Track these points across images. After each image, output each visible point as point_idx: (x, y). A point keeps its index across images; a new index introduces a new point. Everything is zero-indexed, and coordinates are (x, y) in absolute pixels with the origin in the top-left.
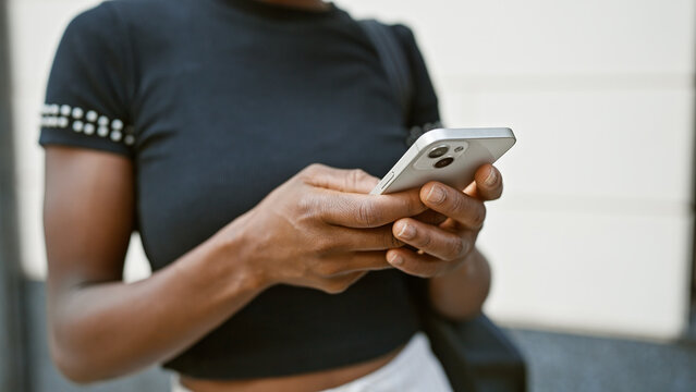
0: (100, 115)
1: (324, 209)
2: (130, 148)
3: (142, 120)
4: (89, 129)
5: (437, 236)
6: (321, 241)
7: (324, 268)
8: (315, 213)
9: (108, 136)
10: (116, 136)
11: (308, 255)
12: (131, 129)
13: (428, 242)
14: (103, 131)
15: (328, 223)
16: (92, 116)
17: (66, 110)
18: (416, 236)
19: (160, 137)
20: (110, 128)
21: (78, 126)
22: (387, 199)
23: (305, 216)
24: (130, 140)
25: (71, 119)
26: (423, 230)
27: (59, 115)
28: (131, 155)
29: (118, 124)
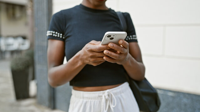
0: (58, 33)
1: (91, 48)
2: (64, 39)
3: (66, 33)
4: (56, 36)
5: (113, 54)
6: (91, 54)
7: (92, 60)
8: (89, 49)
9: (60, 37)
10: (61, 37)
11: (89, 57)
12: (64, 36)
13: (111, 55)
14: (58, 36)
15: (91, 51)
16: (56, 33)
17: (52, 32)
18: (108, 54)
19: (69, 37)
20: (60, 36)
21: (54, 35)
22: (102, 46)
23: (88, 49)
24: (64, 38)
25: (53, 34)
26: (110, 52)
27: (51, 33)
28: (64, 40)
29: (61, 35)
